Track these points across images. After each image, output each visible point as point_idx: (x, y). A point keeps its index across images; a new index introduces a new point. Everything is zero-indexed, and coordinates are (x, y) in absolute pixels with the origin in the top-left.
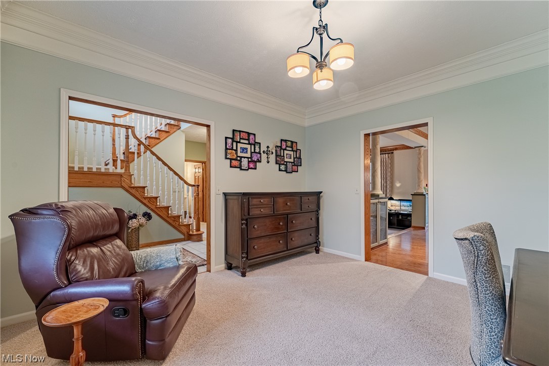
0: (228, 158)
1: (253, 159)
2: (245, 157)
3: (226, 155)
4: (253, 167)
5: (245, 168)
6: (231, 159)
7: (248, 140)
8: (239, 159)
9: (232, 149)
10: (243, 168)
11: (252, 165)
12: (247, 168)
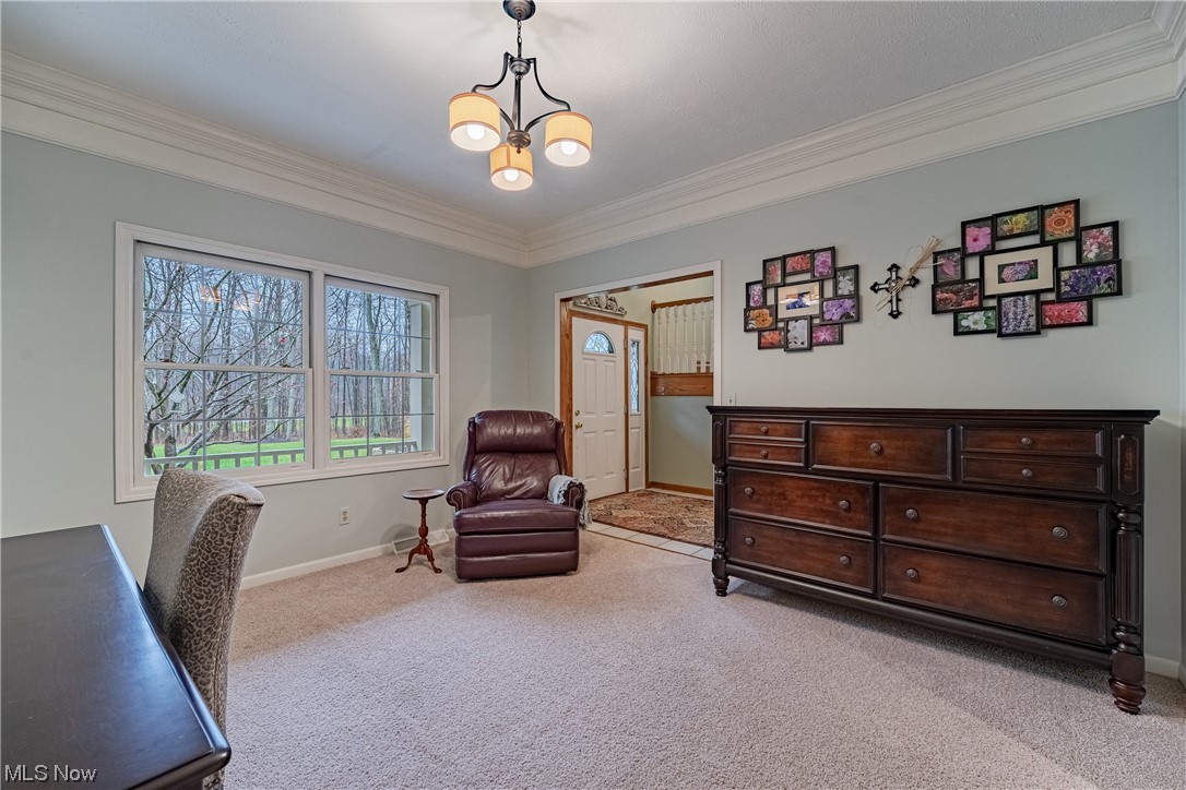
0: (752, 330)
1: (827, 317)
2: (796, 319)
3: (746, 323)
4: (829, 339)
5: (799, 345)
6: (760, 331)
7: (812, 270)
8: (781, 325)
9: (764, 305)
10: (792, 346)
11: (823, 335)
12: (806, 345)
